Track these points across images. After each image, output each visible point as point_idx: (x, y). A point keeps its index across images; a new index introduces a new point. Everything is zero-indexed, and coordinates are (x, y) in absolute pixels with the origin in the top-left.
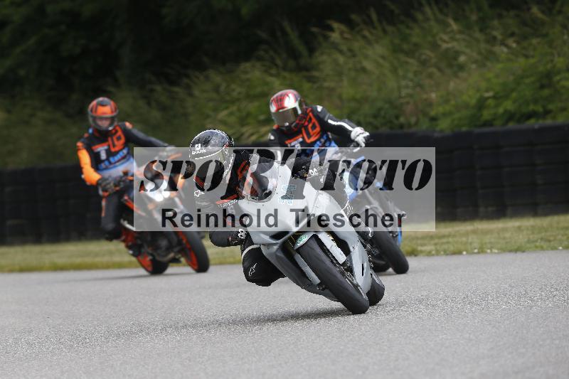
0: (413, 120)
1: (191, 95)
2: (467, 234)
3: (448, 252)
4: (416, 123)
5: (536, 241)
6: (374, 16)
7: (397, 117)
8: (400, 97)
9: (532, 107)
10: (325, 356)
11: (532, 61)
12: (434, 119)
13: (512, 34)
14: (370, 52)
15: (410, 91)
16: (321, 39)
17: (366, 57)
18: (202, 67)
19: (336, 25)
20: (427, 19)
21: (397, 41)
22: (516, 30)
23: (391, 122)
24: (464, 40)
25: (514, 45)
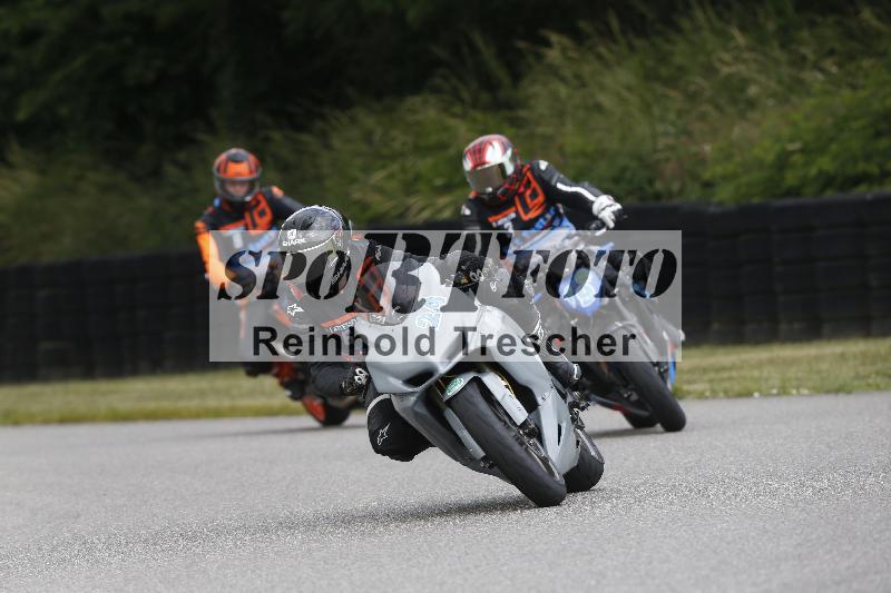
0: (675, 186)
1: (328, 147)
2: (760, 365)
3: (730, 394)
4: (681, 192)
5: (868, 377)
6: (615, 23)
7: (651, 182)
8: (655, 151)
9: (861, 167)
10: (539, 555)
11: (862, 94)
12: (708, 185)
13: (832, 52)
14: (608, 80)
15: (671, 141)
16: (531, 59)
17: (602, 87)
18: (343, 104)
19: (554, 38)
20: (697, 29)
21: (650, 63)
22: (838, 46)
23: (641, 189)
24: (755, 61)
25: (834, 70)
